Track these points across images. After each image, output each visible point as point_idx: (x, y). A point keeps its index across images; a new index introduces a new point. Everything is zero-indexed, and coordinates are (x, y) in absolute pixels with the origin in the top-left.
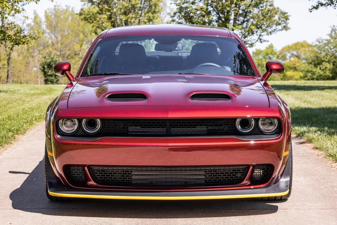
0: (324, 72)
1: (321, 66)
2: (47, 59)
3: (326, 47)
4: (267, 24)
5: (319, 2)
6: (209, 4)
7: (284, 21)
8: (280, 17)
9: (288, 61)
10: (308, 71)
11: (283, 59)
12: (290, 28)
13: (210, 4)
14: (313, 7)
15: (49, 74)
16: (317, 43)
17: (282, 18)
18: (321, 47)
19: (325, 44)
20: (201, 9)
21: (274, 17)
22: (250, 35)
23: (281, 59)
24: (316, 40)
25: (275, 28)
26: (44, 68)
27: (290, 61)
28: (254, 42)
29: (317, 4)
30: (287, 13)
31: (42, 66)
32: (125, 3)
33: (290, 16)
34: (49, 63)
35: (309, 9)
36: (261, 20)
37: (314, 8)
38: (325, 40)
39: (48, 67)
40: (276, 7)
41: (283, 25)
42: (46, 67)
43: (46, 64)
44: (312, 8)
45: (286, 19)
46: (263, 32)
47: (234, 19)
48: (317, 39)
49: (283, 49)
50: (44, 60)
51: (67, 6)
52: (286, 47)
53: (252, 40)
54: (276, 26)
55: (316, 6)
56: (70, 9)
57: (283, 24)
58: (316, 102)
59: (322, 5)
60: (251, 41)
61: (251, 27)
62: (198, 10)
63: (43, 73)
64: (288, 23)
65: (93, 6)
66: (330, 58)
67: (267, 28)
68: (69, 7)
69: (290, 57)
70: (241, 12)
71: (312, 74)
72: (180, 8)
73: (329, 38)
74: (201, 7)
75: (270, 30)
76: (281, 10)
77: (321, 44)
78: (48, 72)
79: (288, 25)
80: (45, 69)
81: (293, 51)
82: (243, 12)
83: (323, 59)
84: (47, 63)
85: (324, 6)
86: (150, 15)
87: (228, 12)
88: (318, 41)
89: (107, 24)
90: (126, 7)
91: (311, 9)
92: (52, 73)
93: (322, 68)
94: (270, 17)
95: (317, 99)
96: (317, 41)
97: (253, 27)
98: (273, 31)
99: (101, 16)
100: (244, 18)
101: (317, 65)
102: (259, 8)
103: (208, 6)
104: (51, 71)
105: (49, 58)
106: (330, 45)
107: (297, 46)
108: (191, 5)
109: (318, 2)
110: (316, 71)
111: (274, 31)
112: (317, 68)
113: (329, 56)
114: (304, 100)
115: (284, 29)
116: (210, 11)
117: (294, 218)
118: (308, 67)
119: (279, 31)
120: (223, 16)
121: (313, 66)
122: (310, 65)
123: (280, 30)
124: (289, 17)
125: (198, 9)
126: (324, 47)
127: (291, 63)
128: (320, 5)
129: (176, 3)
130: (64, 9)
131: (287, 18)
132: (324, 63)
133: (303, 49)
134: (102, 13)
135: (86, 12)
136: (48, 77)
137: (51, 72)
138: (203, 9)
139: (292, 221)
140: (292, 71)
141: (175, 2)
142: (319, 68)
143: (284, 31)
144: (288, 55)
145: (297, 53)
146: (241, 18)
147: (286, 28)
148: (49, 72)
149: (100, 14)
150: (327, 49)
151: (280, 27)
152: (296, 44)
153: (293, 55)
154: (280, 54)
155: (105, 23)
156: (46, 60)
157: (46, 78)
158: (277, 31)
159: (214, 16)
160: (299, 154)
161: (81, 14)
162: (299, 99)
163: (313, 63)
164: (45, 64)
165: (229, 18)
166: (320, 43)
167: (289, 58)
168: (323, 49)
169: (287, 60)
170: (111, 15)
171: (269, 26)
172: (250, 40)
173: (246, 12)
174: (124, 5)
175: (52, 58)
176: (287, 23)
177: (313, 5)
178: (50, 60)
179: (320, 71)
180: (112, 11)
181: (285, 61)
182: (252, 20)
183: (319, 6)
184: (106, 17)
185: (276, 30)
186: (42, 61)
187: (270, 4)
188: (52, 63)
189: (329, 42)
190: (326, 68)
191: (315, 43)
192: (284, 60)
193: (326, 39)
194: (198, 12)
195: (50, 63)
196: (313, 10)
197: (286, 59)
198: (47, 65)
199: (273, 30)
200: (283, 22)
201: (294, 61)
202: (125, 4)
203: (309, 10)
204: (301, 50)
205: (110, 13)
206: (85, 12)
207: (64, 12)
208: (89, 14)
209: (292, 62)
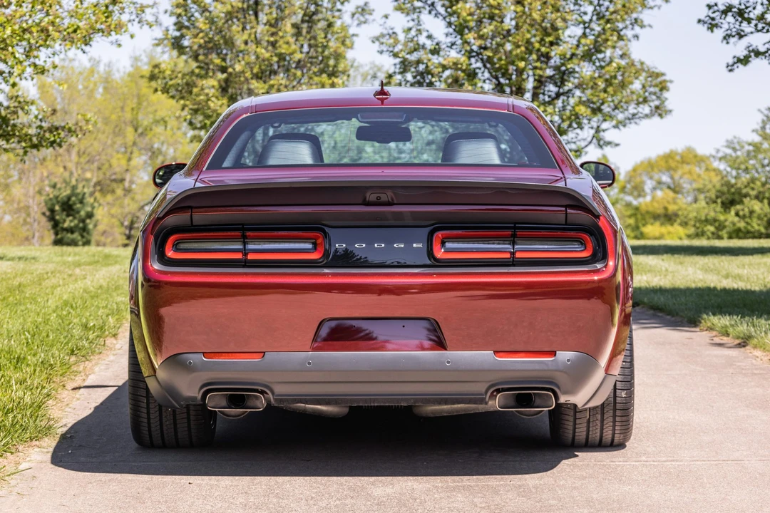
0: (747, 223)
1: (739, 207)
2: (60, 189)
3: (752, 162)
4: (613, 101)
5: (751, 49)
6: (474, 54)
7: (655, 94)
8: (646, 85)
9: (648, 198)
10: (707, 221)
11: (636, 193)
12: (670, 111)
13: (476, 52)
14: (735, 60)
15: (66, 225)
16: (729, 151)
17: (650, 86)
18: (738, 161)
19: (749, 152)
20: (455, 64)
21: (631, 83)
22: (575, 129)
23: (631, 194)
24: (725, 144)
25: (635, 111)
26: (52, 211)
27: (653, 198)
28: (583, 144)
29: (745, 53)
30: (663, 74)
31: (49, 206)
32: (263, 51)
33: (671, 82)
34: (65, 199)
35: (725, 65)
36: (600, 91)
37: (739, 61)
38: (750, 144)
39: (63, 210)
40: (637, 60)
41: (653, 104)
42: (57, 208)
43: (58, 202)
44: (735, 63)
45: (661, 90)
46: (605, 120)
47: (535, 88)
48: (727, 141)
49: (635, 170)
50: (53, 192)
51: (92, 61)
52: (642, 163)
53: (579, 141)
54: (635, 106)
55: (742, 58)
56: (102, 68)
57: (653, 101)
58: (755, 277)
59: (758, 54)
60: (574, 143)
61: (577, 109)
62: (447, 69)
63: (49, 225)
64: (666, 99)
65: (184, 57)
66: (761, 189)
67: (614, 110)
68: (99, 62)
69: (654, 189)
70: (549, 72)
71: (716, 228)
72: (401, 62)
73: (757, 139)
74: (455, 61)
75: (621, 116)
76: (648, 67)
77: (739, 153)
78: (62, 221)
79: (666, 103)
80: (56, 213)
81: (661, 174)
82: (554, 72)
83: (744, 191)
84: (59, 199)
85: (763, 57)
86: (323, 80)
87: (520, 72)
88: (730, 144)
89: (220, 103)
90: (264, 60)
91: (733, 65)
92: (72, 224)
93: (741, 213)
94: (623, 85)
95: (756, 272)
96: (728, 147)
97: (582, 110)
98: (629, 119)
99: (204, 82)
100: (560, 87)
101: (729, 205)
102: (594, 63)
103: (469, 58)
104: (71, 218)
105: (66, 187)
106: (760, 156)
107: (671, 161)
108: (430, 56)
109: (749, 47)
110: (726, 220)
111: (633, 119)
112: (730, 212)
113: (758, 183)
114: (724, 273)
115: (657, 114)
116: (475, 69)
117: (760, 474)
118: (706, 211)
119: (643, 118)
120: (507, 82)
121: (719, 208)
122: (713, 205)
123: (647, 116)
124: (669, 84)
125: (448, 66)
126: (746, 162)
127: (656, 205)
128: (752, 54)
129: (391, 52)
130: (86, 68)
131: (663, 87)
132: (746, 200)
133: (686, 168)
134: (205, 76)
135: (168, 72)
136: (65, 233)
137: (71, 221)
138: (459, 66)
139: (756, 478)
140: (658, 223)
141: (391, 49)
142: (733, 213)
143: (656, 119)
144: (649, 185)
145: (672, 178)
146: (552, 89)
147: (660, 111)
148: (64, 221)
149: (201, 77)
150: (754, 165)
151: (646, 109)
152: (668, 157)
153: (660, 183)
154: (629, 182)
155: (213, 99)
156: (56, 193)
157: (59, 236)
158: (639, 118)
159: (484, 81)
160: (743, 371)
161: (153, 77)
162: (711, 271)
163: (719, 201)
164: (54, 201)
165: (523, 87)
166: (735, 150)
167: (652, 192)
168: (743, 167)
169: (644, 196)
170: (226, 80)
171: (619, 106)
172: (574, 140)
173: (564, 73)
174: (261, 56)
175: (74, 188)
176: (664, 99)
177: (738, 55)
178: (69, 192)
179: (736, 219)
180: (230, 70)
181: (641, 200)
182: (578, 93)
183: (750, 57)
184: (215, 83)
185: (637, 116)
186: (48, 195)
187: (620, 53)
188: (73, 199)
189: (757, 148)
190: (752, 212)
191: (724, 152)
192: (639, 196)
193: (750, 140)
194: (447, 73)
195: (69, 198)
196: (736, 66)
197: (642, 194)
198: (60, 204)
199: (630, 116)
200: (654, 97)
201: (663, 198)
202: (262, 54)
203: (727, 67)
204: (680, 172)
205: (225, 75)
206: (164, 72)
207: (85, 74)
208: (173, 76)
209: (658, 202)
